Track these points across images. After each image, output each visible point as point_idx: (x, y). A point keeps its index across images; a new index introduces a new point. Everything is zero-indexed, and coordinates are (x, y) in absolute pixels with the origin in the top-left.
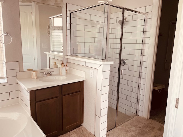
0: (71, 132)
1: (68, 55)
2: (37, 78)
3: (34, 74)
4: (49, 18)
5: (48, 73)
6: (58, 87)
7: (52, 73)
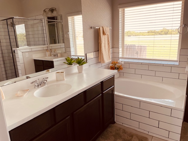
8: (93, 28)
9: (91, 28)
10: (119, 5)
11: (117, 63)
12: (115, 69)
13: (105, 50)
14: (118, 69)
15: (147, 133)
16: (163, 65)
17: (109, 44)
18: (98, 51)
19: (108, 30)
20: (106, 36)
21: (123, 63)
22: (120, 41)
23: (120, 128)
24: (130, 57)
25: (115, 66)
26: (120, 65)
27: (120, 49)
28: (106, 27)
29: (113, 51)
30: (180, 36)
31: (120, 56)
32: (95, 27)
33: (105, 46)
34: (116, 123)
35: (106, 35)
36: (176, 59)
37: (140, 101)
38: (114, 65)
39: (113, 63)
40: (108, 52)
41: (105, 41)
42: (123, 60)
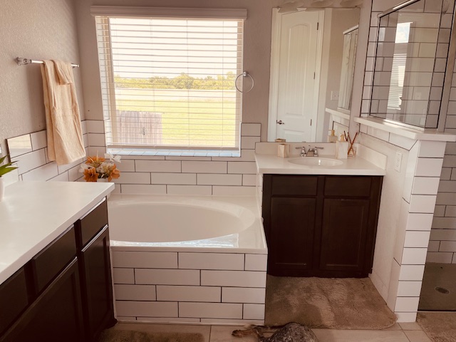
0: (339, 281)
1: (362, 115)
2: (287, 156)
3: (282, 148)
4: (344, 33)
5: (309, 151)
6: (316, 179)
7: (320, 152)
8: (23, 62)
9: (17, 60)
10: (94, 5)
11: (103, 160)
12: (99, 177)
13: (67, 128)
14: (107, 176)
15: (197, 322)
16: (211, 159)
17: (75, 111)
18: (45, 129)
19: (68, 69)
20: (65, 86)
21: (118, 159)
22: (105, 103)
23: (133, 333)
24: (129, 143)
25: (98, 170)
26: (111, 165)
27: (107, 124)
28: (63, 63)
29: (86, 127)
30: (238, 97)
31: (109, 141)
32: (28, 58)
33: (64, 116)
34: (120, 322)
35: (64, 83)
36: (233, 145)
37: (178, 252)
38: (96, 168)
39: (91, 162)
40: (74, 132)
41: (63, 102)
42: (116, 151)
